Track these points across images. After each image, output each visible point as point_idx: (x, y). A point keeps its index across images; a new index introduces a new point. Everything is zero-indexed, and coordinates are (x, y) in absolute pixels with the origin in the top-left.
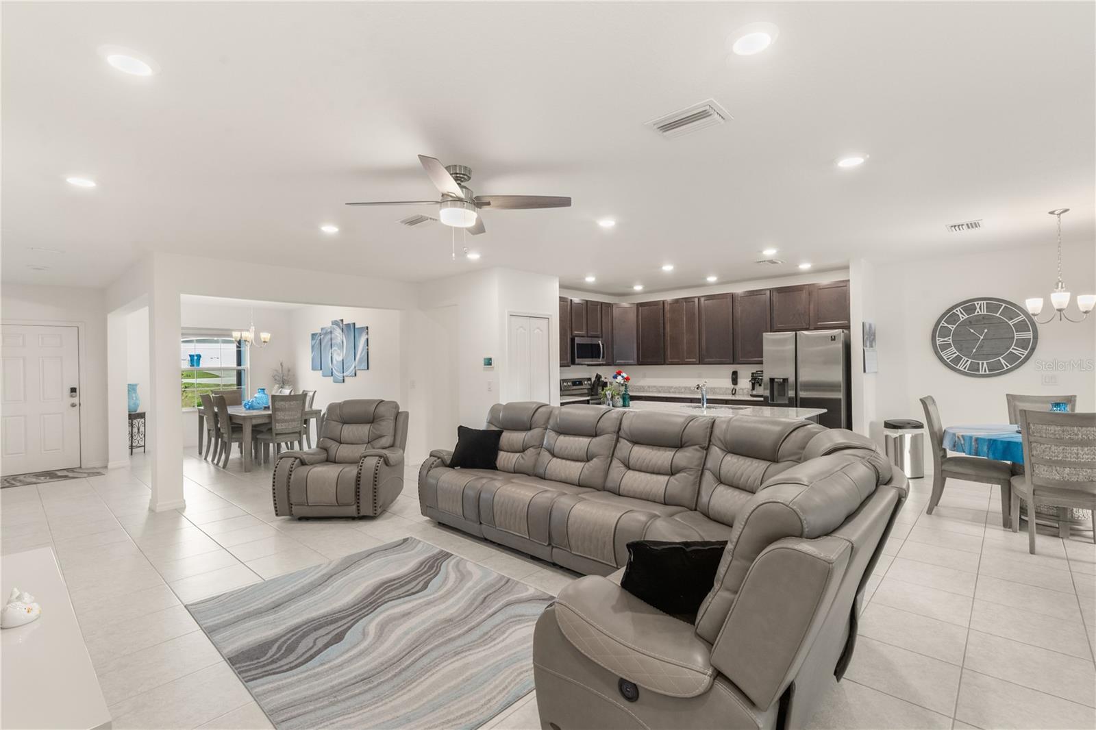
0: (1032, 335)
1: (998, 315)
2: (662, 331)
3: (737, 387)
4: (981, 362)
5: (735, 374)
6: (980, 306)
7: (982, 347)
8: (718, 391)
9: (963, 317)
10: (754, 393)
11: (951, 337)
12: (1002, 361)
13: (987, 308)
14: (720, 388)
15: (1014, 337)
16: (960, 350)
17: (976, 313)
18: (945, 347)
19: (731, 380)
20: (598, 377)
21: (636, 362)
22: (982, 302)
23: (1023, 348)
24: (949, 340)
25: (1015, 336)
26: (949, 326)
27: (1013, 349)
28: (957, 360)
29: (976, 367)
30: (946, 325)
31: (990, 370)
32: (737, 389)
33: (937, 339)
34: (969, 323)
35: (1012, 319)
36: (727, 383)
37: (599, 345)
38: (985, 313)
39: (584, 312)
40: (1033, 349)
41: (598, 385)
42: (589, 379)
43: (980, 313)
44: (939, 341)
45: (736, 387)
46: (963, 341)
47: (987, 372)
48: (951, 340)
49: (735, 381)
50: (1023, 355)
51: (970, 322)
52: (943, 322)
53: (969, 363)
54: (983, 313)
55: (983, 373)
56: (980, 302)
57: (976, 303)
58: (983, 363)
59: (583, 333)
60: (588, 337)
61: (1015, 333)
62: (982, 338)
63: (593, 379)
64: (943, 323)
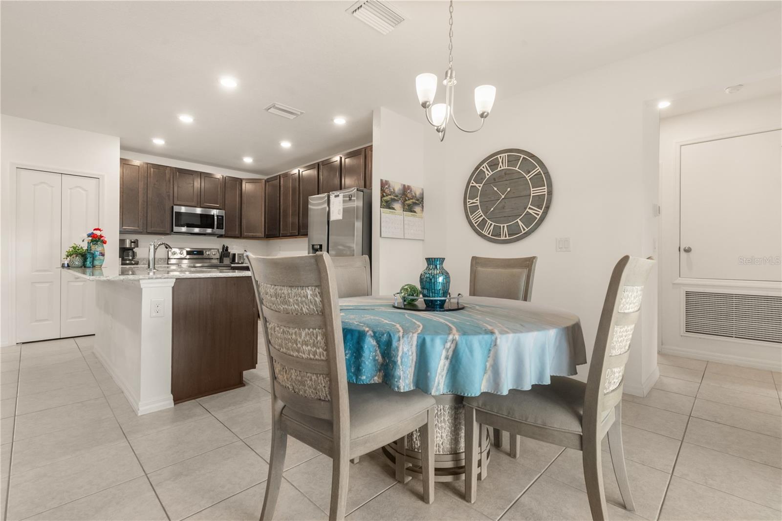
0: (546, 190)
1: (517, 169)
4: (502, 225)
6: (503, 160)
7: (503, 207)
9: (489, 174)
11: (478, 198)
12: (520, 223)
13: (507, 161)
15: (530, 194)
16: (485, 213)
17: (499, 169)
18: (474, 209)
21: (263, 235)
22: (504, 155)
23: (538, 207)
26: (477, 185)
27: (530, 208)
28: (483, 224)
29: (498, 232)
30: (474, 185)
31: (510, 235)
33: (468, 200)
35: (529, 172)
38: (507, 167)
40: (548, 208)
44: (469, 203)
46: (488, 199)
47: (508, 238)
48: (478, 202)
50: (539, 215)
51: (494, 179)
52: (472, 181)
53: (492, 227)
54: (505, 168)
55: (504, 238)
56: (502, 155)
57: (499, 156)
58: (504, 226)
59: (193, 203)
60: (200, 208)
61: (532, 190)
62: (503, 197)
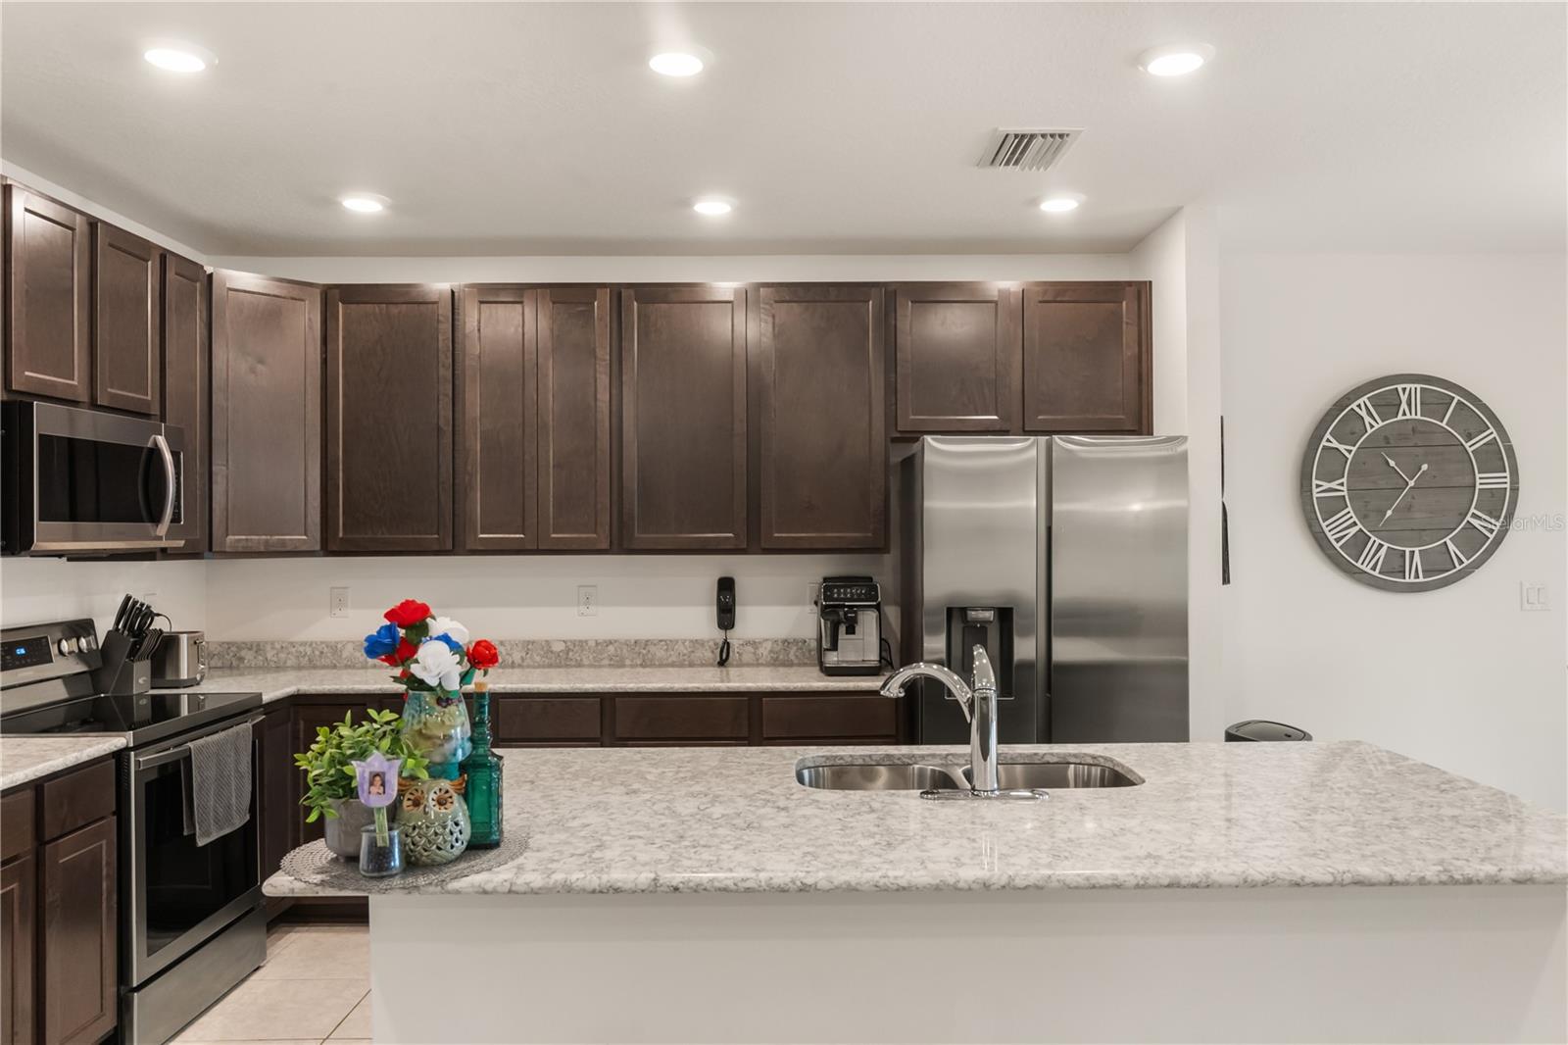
0: (1507, 480)
1: (1443, 424)
2: (446, 412)
3: (736, 636)
4: (1408, 550)
5: (726, 586)
6: (1409, 398)
7: (1409, 508)
8: (660, 653)
9: (1374, 424)
10: (832, 659)
11: (1344, 480)
12: (1452, 547)
13: (1422, 404)
14: (669, 644)
15: (1474, 487)
16: (1363, 517)
17: (1400, 417)
18: (1333, 506)
19: (715, 608)
20: (134, 615)
21: (314, 540)
22: (1413, 386)
23: (1490, 514)
24: (1341, 487)
25: (1478, 481)
26: (1342, 448)
27: (1473, 516)
28: (1359, 543)
29: (1396, 564)
30: (1335, 444)
31: (1427, 572)
32: (734, 643)
33: (1315, 482)
34: (1384, 441)
35: (1471, 437)
36: (698, 621)
37: (155, 452)
38: (1419, 417)
39: (79, 277)
40: (1510, 517)
41: (134, 653)
42: (82, 628)
43: (1408, 417)
44: (1319, 488)
45: (730, 633)
46: (1370, 494)
47: (1421, 579)
48: (1345, 488)
49: (726, 615)
50: (1491, 531)
51: (1387, 439)
52: (1328, 435)
53: (1382, 553)
54: (1413, 416)
55: (1413, 580)
56: (1408, 386)
57: (1400, 387)
58: (1412, 554)
59: (75, 382)
60: (94, 405)
61: (1478, 476)
62: (1412, 483)
63: (104, 625)
64: (1329, 440)
